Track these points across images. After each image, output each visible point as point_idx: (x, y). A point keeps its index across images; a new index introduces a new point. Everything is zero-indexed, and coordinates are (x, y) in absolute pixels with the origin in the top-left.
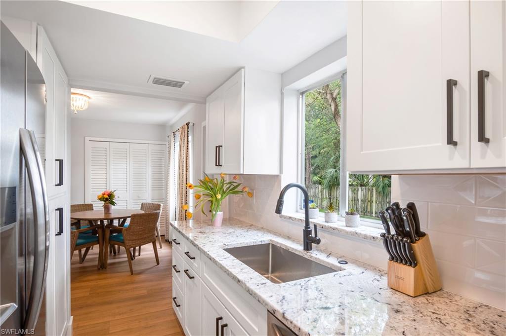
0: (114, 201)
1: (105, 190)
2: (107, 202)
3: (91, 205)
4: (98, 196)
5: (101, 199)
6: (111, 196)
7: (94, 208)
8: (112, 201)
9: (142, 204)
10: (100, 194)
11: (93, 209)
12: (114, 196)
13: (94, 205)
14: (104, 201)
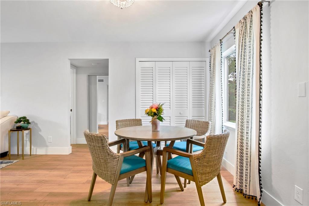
0: (161, 116)
1: (152, 104)
2: (156, 117)
3: (140, 120)
4: (146, 111)
5: (148, 114)
6: (159, 109)
7: (143, 123)
8: (160, 116)
9: (187, 121)
10: (148, 108)
11: (141, 125)
12: (162, 110)
13: (142, 120)
14: (152, 116)
